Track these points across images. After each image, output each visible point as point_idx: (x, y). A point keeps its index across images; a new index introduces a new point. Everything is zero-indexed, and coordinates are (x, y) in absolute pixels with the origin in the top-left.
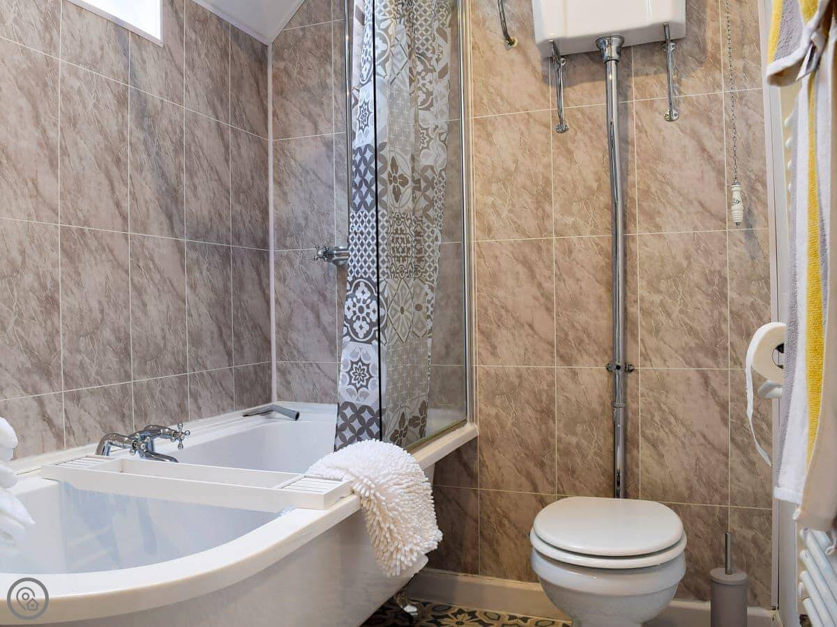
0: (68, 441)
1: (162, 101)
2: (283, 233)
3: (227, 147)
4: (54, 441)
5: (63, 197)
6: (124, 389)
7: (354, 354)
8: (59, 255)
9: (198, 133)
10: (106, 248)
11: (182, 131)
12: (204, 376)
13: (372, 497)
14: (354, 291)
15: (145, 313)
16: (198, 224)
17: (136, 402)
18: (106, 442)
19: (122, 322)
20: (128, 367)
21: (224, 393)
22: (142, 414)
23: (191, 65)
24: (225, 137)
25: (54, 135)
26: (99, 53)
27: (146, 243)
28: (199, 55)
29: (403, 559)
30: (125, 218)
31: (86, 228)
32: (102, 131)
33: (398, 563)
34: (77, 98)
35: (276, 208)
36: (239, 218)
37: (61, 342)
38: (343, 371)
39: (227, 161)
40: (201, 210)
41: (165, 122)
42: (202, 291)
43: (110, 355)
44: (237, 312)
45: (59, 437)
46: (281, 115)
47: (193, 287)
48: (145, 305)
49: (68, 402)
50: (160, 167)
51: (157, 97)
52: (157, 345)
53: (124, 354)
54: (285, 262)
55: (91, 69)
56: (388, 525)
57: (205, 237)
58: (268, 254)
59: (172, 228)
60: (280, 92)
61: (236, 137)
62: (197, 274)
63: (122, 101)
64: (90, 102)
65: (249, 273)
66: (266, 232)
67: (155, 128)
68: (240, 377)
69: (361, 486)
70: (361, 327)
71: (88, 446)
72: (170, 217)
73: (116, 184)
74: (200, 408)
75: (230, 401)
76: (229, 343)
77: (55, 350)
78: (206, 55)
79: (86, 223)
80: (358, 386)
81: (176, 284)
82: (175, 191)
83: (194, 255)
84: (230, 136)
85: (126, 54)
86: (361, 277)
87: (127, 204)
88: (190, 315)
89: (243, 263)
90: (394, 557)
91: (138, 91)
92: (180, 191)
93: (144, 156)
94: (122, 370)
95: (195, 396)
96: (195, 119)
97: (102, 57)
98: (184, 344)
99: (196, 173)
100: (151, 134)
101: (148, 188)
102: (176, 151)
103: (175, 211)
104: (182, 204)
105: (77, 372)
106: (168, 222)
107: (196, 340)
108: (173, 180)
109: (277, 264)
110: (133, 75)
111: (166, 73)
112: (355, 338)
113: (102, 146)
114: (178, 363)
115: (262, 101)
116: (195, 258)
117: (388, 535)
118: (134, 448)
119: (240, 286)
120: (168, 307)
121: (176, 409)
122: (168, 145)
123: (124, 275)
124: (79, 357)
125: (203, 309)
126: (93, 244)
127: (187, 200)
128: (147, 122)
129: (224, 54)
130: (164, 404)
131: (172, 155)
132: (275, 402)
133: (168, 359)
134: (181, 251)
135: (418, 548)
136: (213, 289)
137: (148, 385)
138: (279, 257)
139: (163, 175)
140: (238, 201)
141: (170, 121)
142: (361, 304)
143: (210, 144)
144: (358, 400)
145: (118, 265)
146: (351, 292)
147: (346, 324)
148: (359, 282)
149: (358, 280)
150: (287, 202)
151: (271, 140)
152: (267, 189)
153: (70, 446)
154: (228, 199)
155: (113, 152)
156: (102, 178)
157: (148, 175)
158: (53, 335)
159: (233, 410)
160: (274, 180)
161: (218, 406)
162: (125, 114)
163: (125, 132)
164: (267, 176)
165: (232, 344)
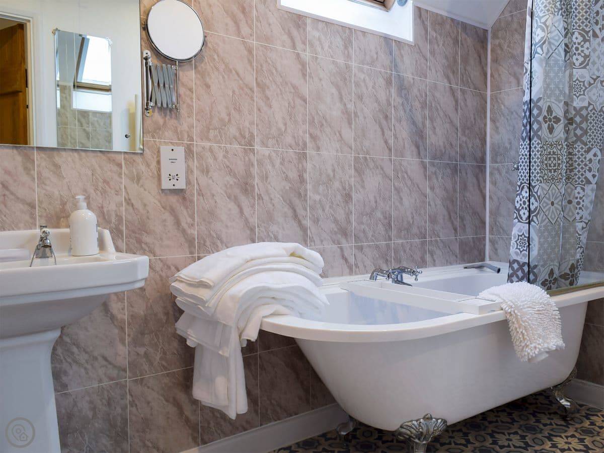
0: (355, 271)
1: (414, 79)
2: (495, 153)
3: (457, 101)
4: (348, 270)
5: (355, 140)
6: (388, 246)
7: (520, 230)
8: (353, 172)
9: (437, 95)
10: (379, 167)
11: (426, 96)
12: (438, 242)
13: (512, 313)
14: (521, 191)
15: (401, 203)
16: (436, 150)
17: (395, 254)
18: (375, 273)
19: (388, 208)
20: (391, 233)
21: (451, 253)
22: (399, 261)
23: (433, 53)
24: (456, 94)
25: (351, 106)
26: (375, 56)
27: (403, 163)
28: (438, 45)
29: (529, 351)
30: (390, 150)
31: (368, 156)
32: (377, 101)
33: (526, 354)
34: (362, 84)
35: (491, 137)
36: (464, 145)
37: (353, 218)
38: (513, 241)
39: (456, 110)
40: (438, 141)
41: (415, 91)
42: (437, 191)
43: (380, 226)
44: (462, 204)
45: (350, 268)
46: (496, 76)
47: (432, 188)
48: (401, 199)
49: (357, 251)
50: (412, 119)
51: (410, 76)
52: (408, 222)
53: (389, 226)
54: (496, 172)
55: (370, 66)
56: (521, 330)
57: (441, 159)
58: (485, 167)
59: (419, 153)
60: (495, 60)
61: (464, 94)
62: (435, 181)
63: (389, 82)
64: (370, 85)
65: (471, 180)
66: (484, 153)
67: (409, 95)
68: (462, 244)
69: (506, 306)
70: (524, 214)
71: (366, 275)
72: (418, 147)
73: (385, 130)
74: (434, 261)
75: (455, 258)
76: (455, 223)
77: (350, 222)
78: (443, 45)
79: (368, 153)
80: (521, 250)
81: (421, 186)
82: (422, 132)
83: (433, 169)
84: (459, 95)
85: (391, 53)
86: (525, 183)
87: (391, 142)
88: (430, 205)
89: (466, 174)
90: (524, 349)
91: (399, 75)
92: (425, 131)
93: (402, 113)
94: (387, 235)
95: (432, 254)
96: (435, 87)
97: (377, 58)
98: (426, 222)
99: (435, 120)
100: (407, 99)
101: (404, 132)
102: (422, 107)
103: (421, 144)
104: (426, 138)
105: (362, 235)
106: (416, 150)
107: (433, 220)
108: (420, 125)
109: (491, 174)
110: (396, 66)
111: (416, 61)
112: (521, 220)
113: (377, 110)
114: (421, 233)
115: (483, 68)
116: (433, 171)
117: (521, 336)
118: (389, 277)
119: (464, 187)
120: (416, 200)
121: (419, 260)
122: (417, 104)
123: (389, 182)
124: (363, 227)
125: (439, 202)
126: (372, 165)
127: (429, 137)
128: (404, 92)
129: (456, 41)
130: (412, 256)
131: (420, 109)
132: (488, 261)
133: (415, 230)
134: (425, 168)
135: (540, 347)
136: (446, 189)
137: (402, 244)
138: (492, 168)
139: (414, 123)
140: (464, 134)
141: (419, 90)
142: (524, 199)
143: (445, 101)
144: (521, 258)
145: (386, 176)
146: (520, 192)
147: (516, 212)
148: (524, 186)
149: (523, 185)
150: (498, 133)
151: (489, 93)
152: (485, 125)
153: (356, 274)
154: (457, 134)
155: (384, 113)
156: (377, 127)
157: (404, 123)
158: (348, 214)
159: (457, 264)
160: (491, 119)
161: (447, 261)
162: (391, 89)
163: (391, 100)
164: (485, 117)
165: (457, 223)
